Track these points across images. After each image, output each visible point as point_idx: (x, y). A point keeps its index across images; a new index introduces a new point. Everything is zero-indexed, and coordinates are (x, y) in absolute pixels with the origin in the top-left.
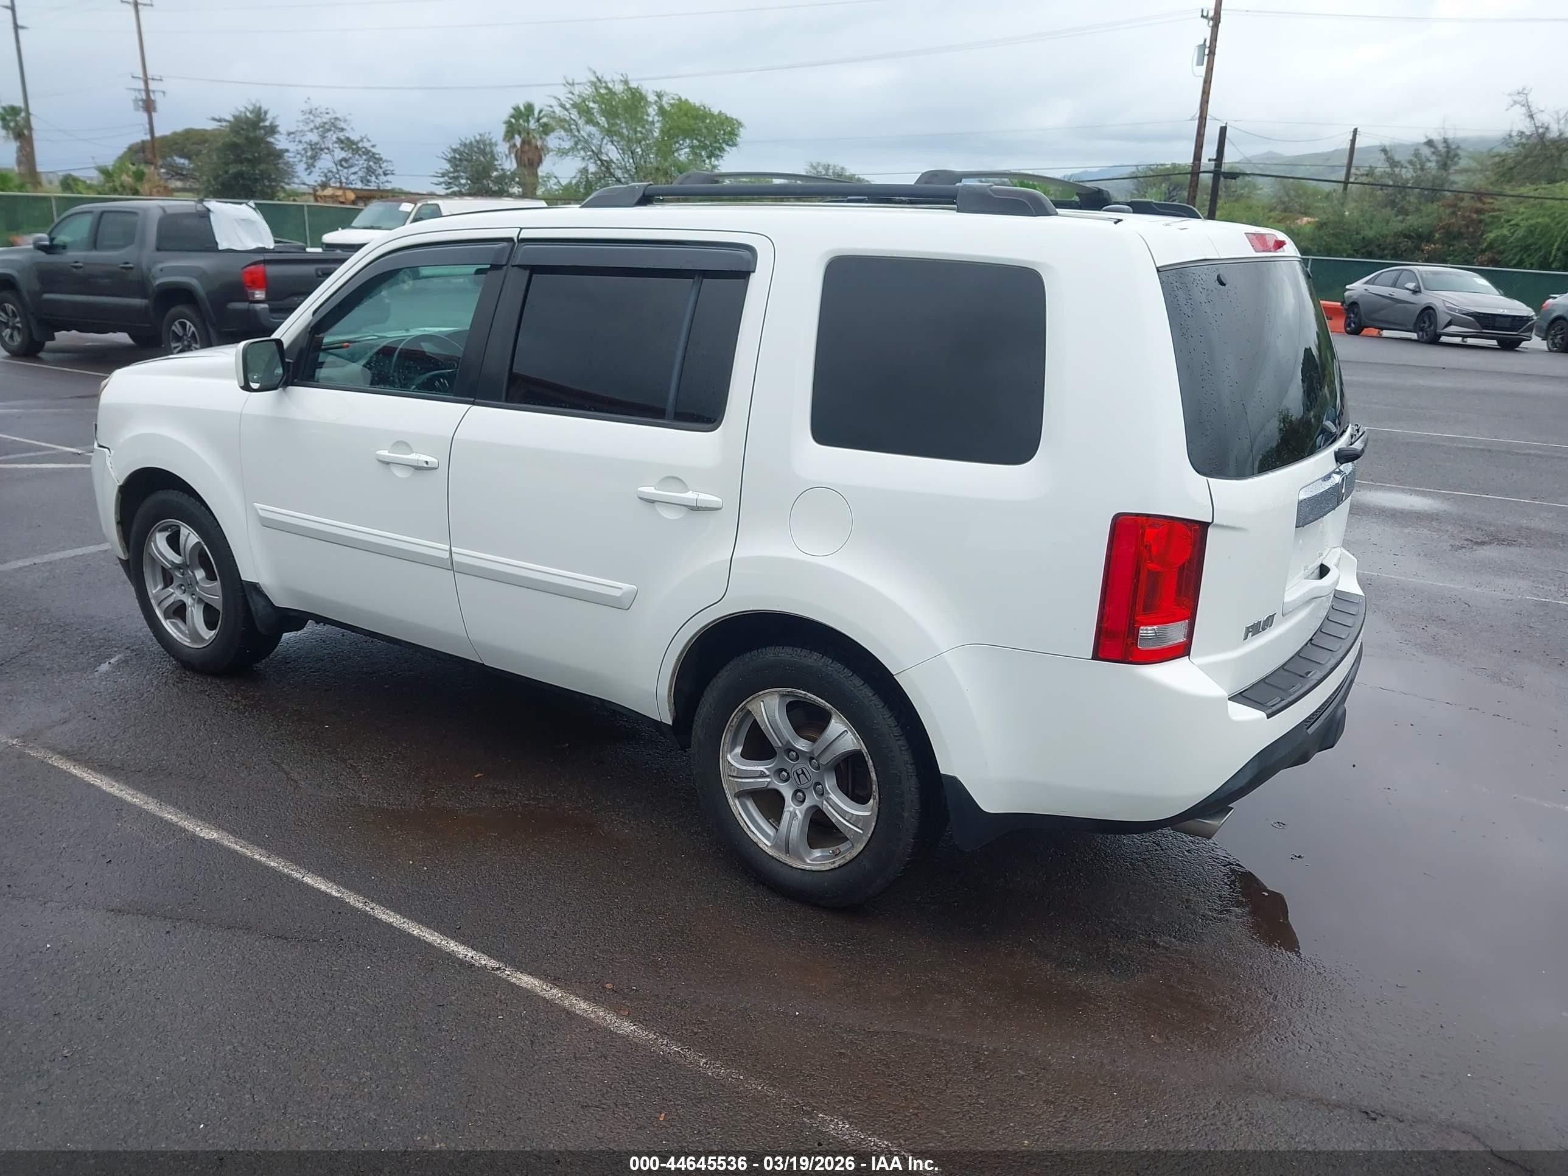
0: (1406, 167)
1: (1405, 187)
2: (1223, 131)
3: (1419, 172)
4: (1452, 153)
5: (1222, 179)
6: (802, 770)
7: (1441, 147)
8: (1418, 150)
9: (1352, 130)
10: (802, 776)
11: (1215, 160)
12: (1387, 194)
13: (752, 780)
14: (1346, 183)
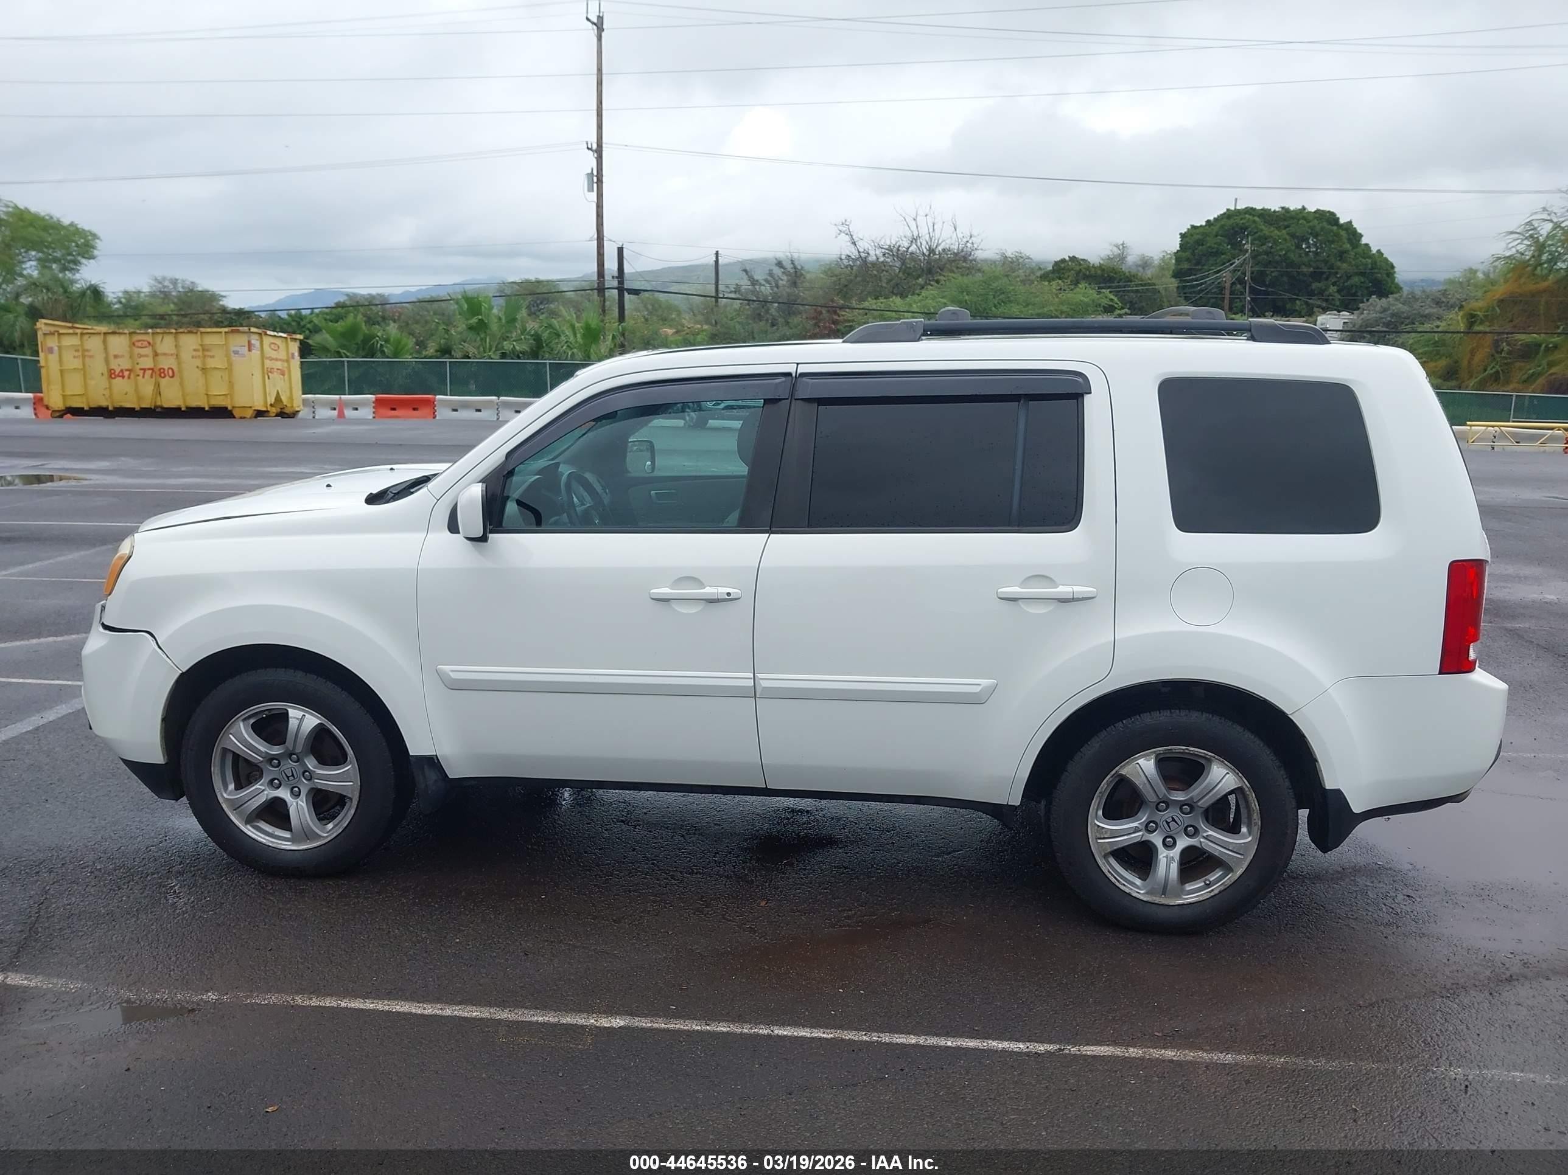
0: (764, 285)
1: (766, 302)
2: (620, 251)
3: (775, 289)
4: (799, 273)
5: (626, 294)
6: (1173, 818)
7: (789, 266)
8: (772, 270)
9: (715, 252)
10: (1172, 824)
11: (617, 277)
12: (754, 308)
13: (1126, 837)
14: (717, 298)
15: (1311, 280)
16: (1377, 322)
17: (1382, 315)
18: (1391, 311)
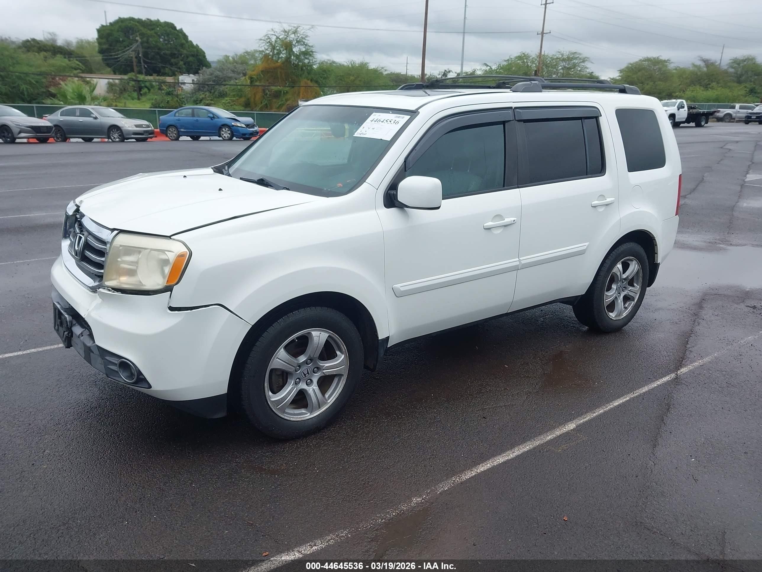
10: (620, 288)
15: (170, 57)
16: (209, 80)
17: (210, 77)
18: (214, 75)
